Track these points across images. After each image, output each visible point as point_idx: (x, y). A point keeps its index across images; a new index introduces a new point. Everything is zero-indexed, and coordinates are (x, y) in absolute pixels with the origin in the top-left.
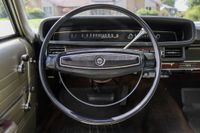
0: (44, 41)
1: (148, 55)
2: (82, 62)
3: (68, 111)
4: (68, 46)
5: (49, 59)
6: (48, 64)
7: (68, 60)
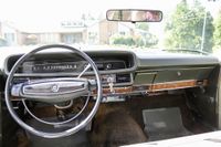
0: (9, 74)
1: (92, 81)
2: (41, 90)
3: (30, 129)
4: (31, 78)
5: (13, 89)
6: (13, 93)
7: (30, 88)
